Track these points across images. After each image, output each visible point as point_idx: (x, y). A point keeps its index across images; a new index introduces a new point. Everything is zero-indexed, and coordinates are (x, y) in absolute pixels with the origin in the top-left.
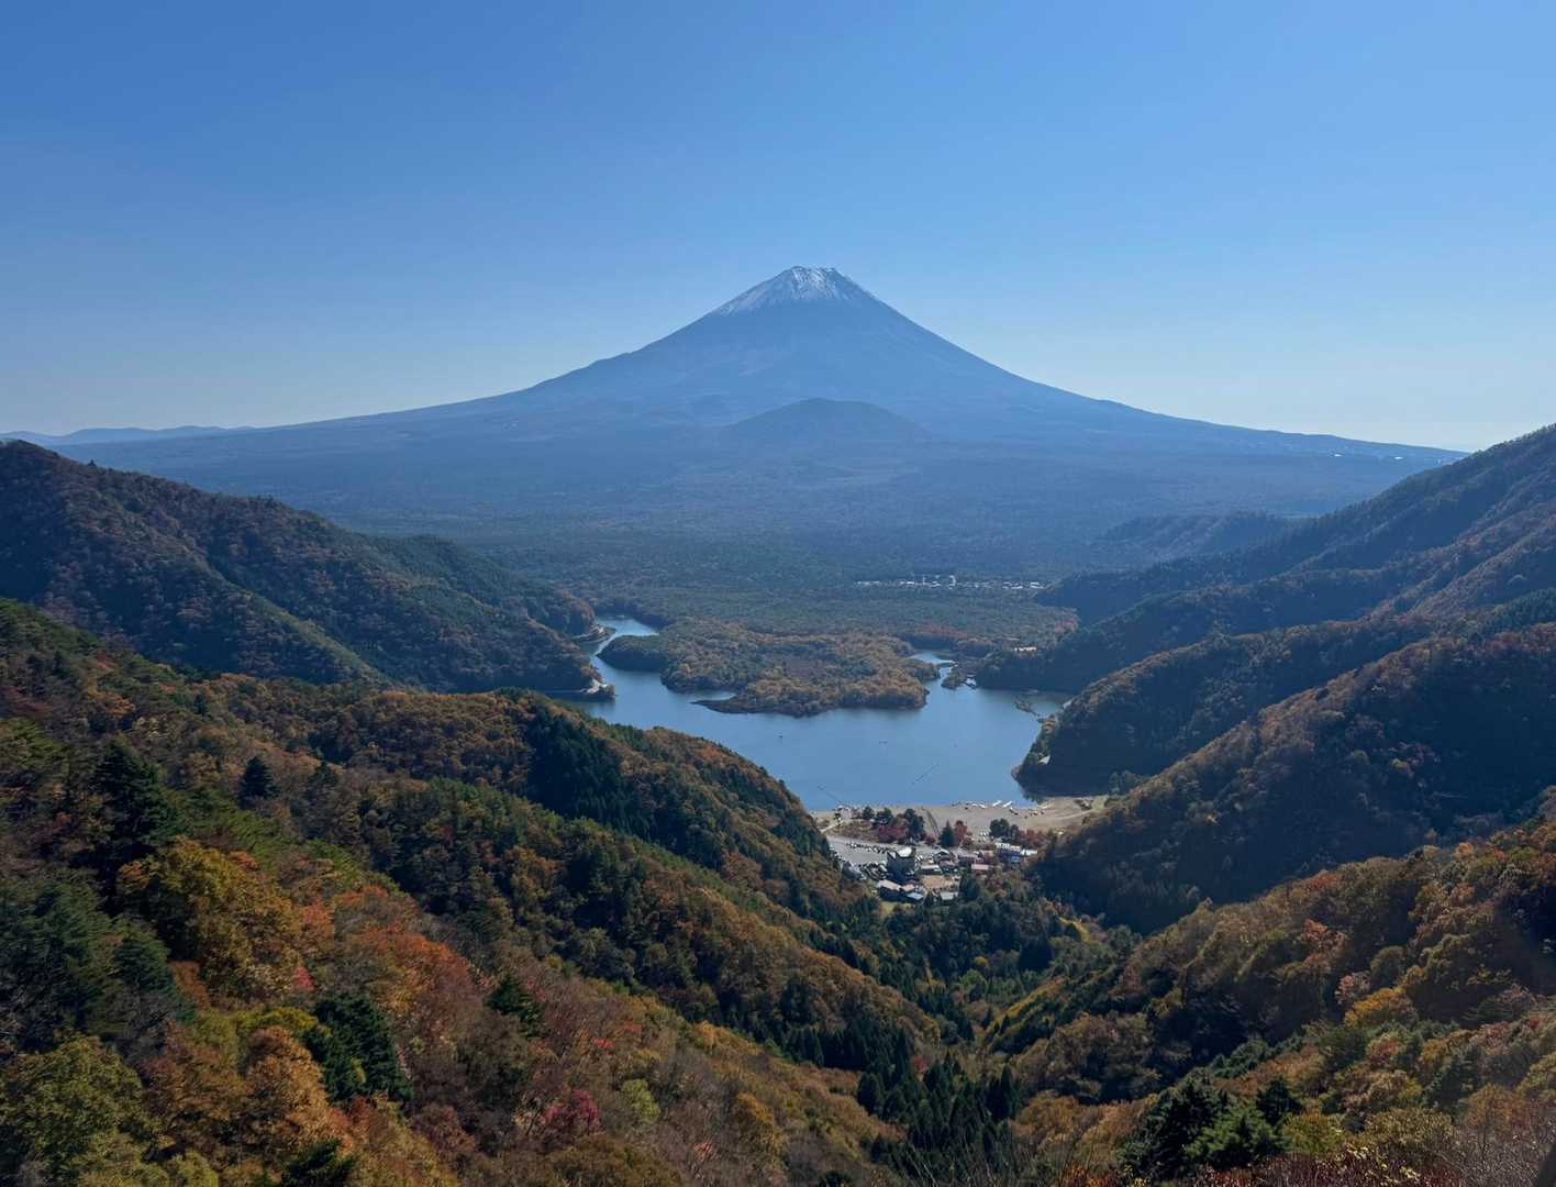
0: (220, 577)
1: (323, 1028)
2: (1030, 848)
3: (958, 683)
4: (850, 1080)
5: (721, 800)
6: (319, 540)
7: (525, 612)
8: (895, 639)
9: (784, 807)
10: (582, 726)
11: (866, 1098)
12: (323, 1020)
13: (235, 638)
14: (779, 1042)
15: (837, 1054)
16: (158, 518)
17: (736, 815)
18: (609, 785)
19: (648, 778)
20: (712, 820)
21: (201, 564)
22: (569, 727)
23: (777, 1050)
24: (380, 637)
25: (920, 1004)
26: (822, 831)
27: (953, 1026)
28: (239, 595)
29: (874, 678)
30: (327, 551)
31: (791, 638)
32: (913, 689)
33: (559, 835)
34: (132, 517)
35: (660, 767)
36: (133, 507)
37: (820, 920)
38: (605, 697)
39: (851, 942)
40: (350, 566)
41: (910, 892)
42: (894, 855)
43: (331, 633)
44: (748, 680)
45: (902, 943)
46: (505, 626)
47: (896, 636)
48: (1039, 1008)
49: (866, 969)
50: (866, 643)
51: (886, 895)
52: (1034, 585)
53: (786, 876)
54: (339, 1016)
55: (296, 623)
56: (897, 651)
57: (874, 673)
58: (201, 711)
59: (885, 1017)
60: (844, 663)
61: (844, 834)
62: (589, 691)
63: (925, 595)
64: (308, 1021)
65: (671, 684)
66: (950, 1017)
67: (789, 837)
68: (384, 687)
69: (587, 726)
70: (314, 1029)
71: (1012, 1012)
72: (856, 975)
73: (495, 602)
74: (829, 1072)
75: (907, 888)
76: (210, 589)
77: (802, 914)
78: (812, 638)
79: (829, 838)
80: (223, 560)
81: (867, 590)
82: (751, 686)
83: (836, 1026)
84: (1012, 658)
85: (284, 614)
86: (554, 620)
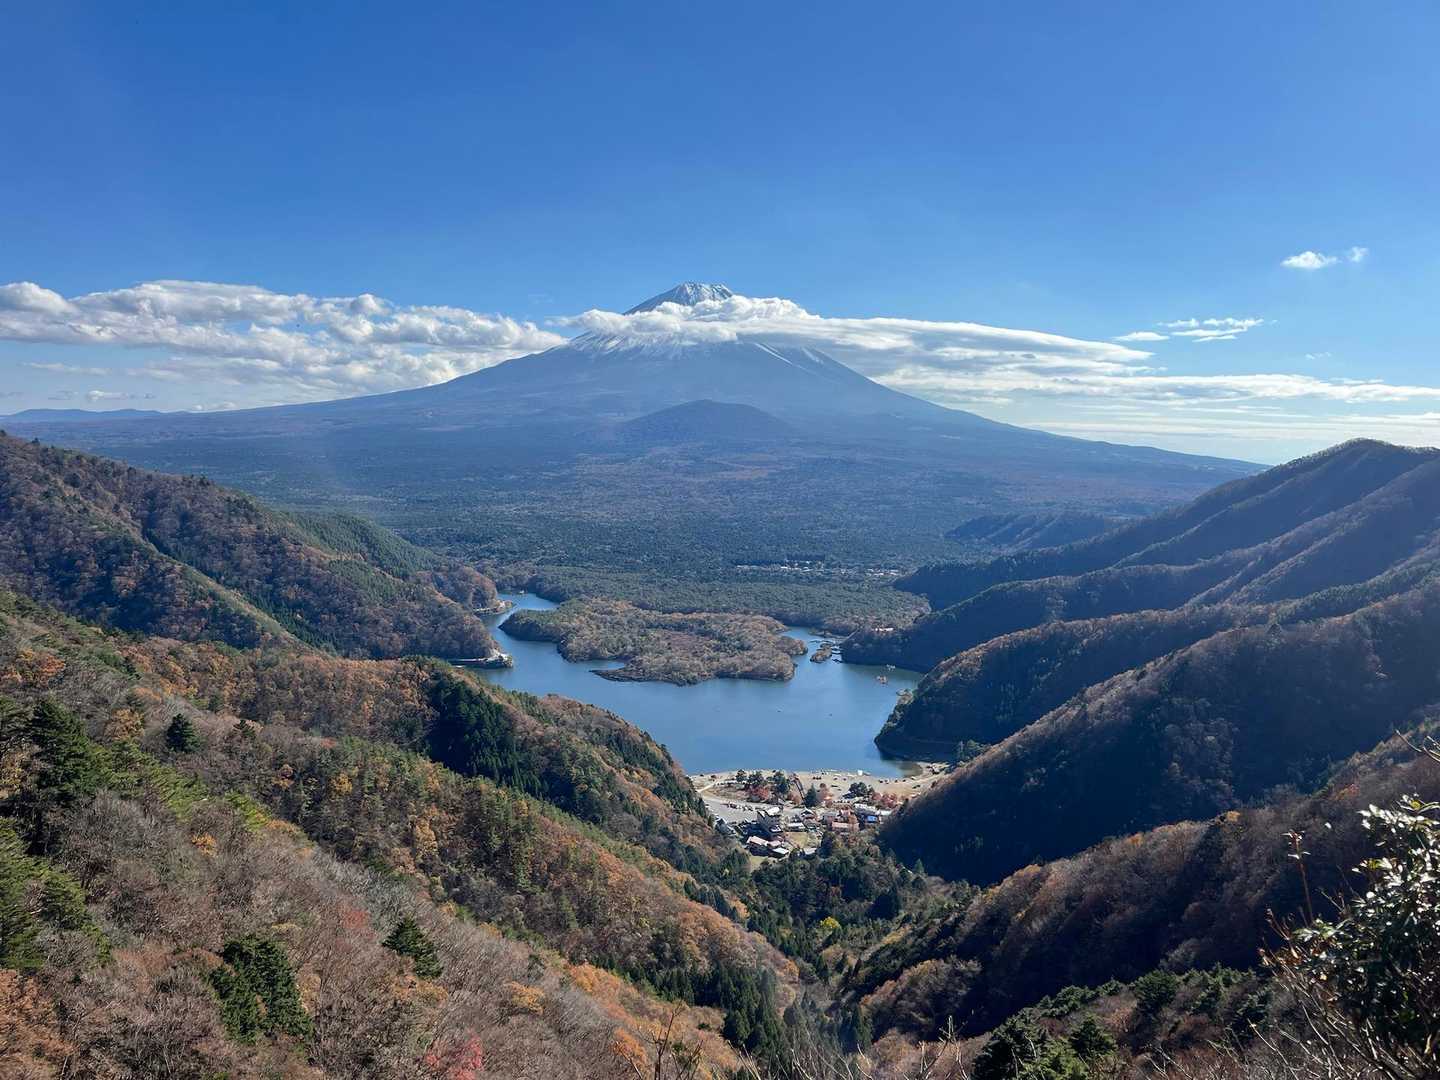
0: (152, 547)
1: (229, 968)
2: (884, 809)
3: (825, 659)
4: (716, 1017)
5: (608, 763)
6: (246, 516)
7: (432, 587)
8: (768, 618)
9: (664, 769)
10: (482, 691)
11: (729, 1033)
12: (229, 960)
13: (165, 603)
14: (652, 981)
15: (706, 993)
16: (96, 494)
17: (621, 776)
18: (503, 745)
19: (541, 740)
20: (598, 781)
21: (136, 535)
22: (469, 693)
23: (650, 988)
24: (300, 606)
25: (782, 949)
26: (699, 791)
27: (809, 966)
28: (169, 565)
29: (750, 653)
30: (253, 527)
31: (675, 615)
32: (783, 661)
33: (458, 792)
34: (70, 491)
35: (552, 729)
36: (73, 482)
37: (694, 873)
38: (500, 666)
39: (722, 891)
40: (275, 540)
41: (777, 847)
42: (763, 813)
43: (255, 601)
44: (635, 654)
45: (767, 893)
46: (414, 599)
47: (767, 614)
48: (888, 953)
49: (732, 914)
50: (744, 621)
51: (755, 850)
52: (893, 573)
53: (664, 832)
54: (245, 957)
55: (222, 591)
56: (770, 629)
57: (749, 648)
58: (130, 670)
59: (750, 959)
60: (722, 639)
61: (718, 794)
62: (490, 659)
63: (798, 578)
64: (216, 962)
65: (565, 654)
66: (808, 959)
67: (669, 796)
68: (300, 653)
69: (487, 692)
70: (222, 970)
71: (866, 956)
72: (721, 922)
73: (405, 577)
74: (699, 1011)
75: (774, 844)
76: (143, 557)
77: (678, 867)
78: (694, 615)
79: (704, 798)
80: (154, 532)
81: (745, 573)
82: (638, 658)
83: (705, 966)
84: (870, 637)
85: (212, 583)
86: (459, 595)
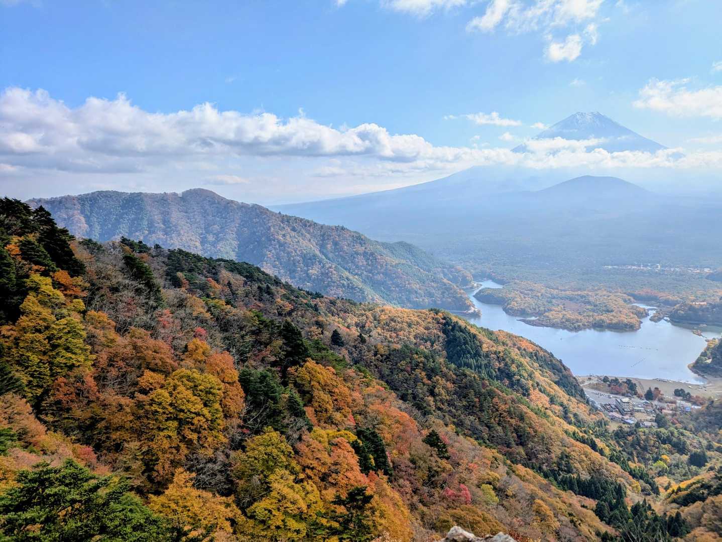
0: (324, 257)
1: (359, 441)
2: (698, 405)
3: (659, 319)
4: (592, 503)
5: (530, 366)
6: (360, 243)
7: (442, 276)
8: (625, 295)
9: (561, 372)
10: (466, 327)
11: (599, 512)
12: (359, 438)
13: (329, 282)
14: (556, 479)
15: (585, 489)
16: (302, 234)
17: (537, 374)
18: (477, 354)
19: (495, 353)
20: (525, 375)
21: (318, 253)
22: (460, 327)
23: (555, 483)
24: (383, 284)
25: (630, 473)
26: (581, 385)
27: (648, 487)
28: (330, 265)
29: (612, 314)
30: (363, 248)
31: (568, 292)
32: (634, 320)
33: (455, 374)
34: (293, 234)
35: (501, 348)
36: (294, 230)
37: (579, 427)
38: (476, 315)
39: (594, 439)
40: (372, 254)
41: (627, 419)
42: (619, 400)
43: (364, 282)
44: (545, 311)
45: (622, 443)
46: (433, 281)
47: (625, 293)
48: (699, 485)
49: (601, 452)
50: (608, 296)
51: (613, 419)
52: (706, 270)
53: (562, 405)
54: (365, 437)
55: (351, 277)
56: (625, 301)
57: (612, 311)
58: (316, 310)
59: (611, 477)
60: (595, 306)
61: (592, 388)
62: (470, 312)
63: (643, 273)
64: (354, 438)
65: (507, 311)
66: (647, 482)
67: (564, 386)
68: (384, 304)
69: (468, 327)
70: (356, 441)
71: (683, 485)
72: (596, 455)
73: (429, 271)
74: (580, 497)
75: (625, 417)
76: (320, 262)
77: (570, 423)
78: (579, 293)
79: (584, 389)
80: (325, 251)
81: (610, 270)
82: (547, 314)
83: (585, 476)
84: (691, 308)
85: (347, 273)
86: (455, 280)
